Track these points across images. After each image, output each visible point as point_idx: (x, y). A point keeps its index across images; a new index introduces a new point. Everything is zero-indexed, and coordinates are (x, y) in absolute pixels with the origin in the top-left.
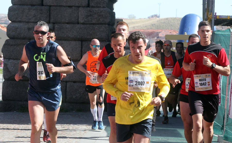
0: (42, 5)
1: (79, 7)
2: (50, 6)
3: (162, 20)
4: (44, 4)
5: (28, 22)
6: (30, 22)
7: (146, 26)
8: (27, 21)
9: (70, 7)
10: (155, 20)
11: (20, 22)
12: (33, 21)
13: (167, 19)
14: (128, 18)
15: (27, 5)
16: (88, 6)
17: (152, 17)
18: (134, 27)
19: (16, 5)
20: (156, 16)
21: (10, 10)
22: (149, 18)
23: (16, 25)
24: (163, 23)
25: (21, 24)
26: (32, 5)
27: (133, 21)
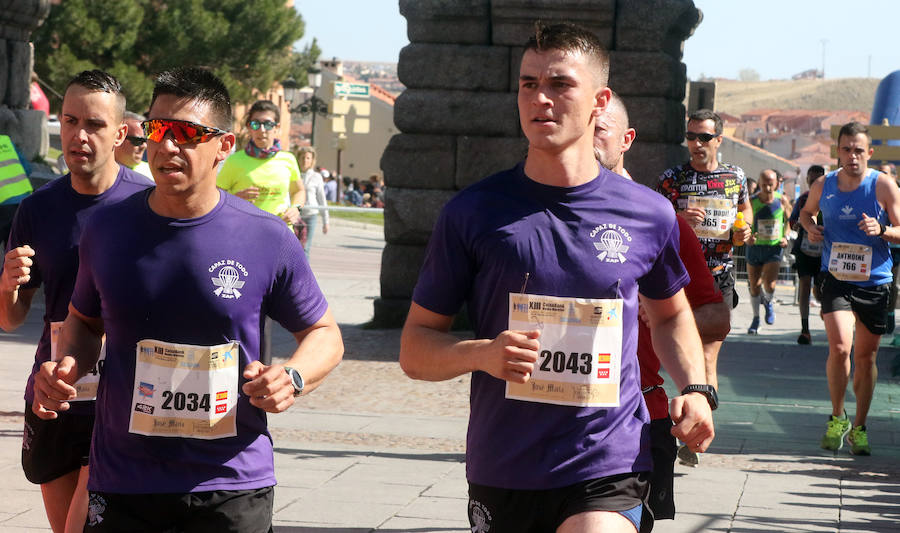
0: (490, 42)
2: (511, 47)
3: (829, 84)
4: (495, 41)
5: (451, 89)
6: (456, 89)
7: (786, 102)
8: (447, 85)
10: (810, 86)
11: (430, 88)
12: (463, 85)
13: (844, 82)
14: (739, 79)
15: (449, 43)
16: (613, 46)
17: (804, 75)
18: (754, 104)
19: (419, 42)
20: (814, 73)
21: (405, 55)
22: (795, 78)
23: (420, 96)
24: (833, 93)
25: (434, 95)
26: (463, 44)
27: (750, 86)
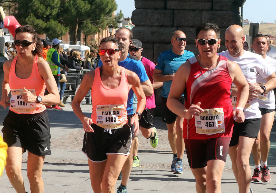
0: (166, 8)
1: (202, 10)
2: (174, 10)
4: (168, 8)
5: (151, 26)
6: (153, 26)
8: (150, 25)
9: (194, 10)
11: (144, 26)
12: (156, 25)
15: (150, 9)
16: (212, 9)
19: (139, 9)
21: (134, 14)
23: (140, 29)
25: (144, 29)
26: (156, 9)
